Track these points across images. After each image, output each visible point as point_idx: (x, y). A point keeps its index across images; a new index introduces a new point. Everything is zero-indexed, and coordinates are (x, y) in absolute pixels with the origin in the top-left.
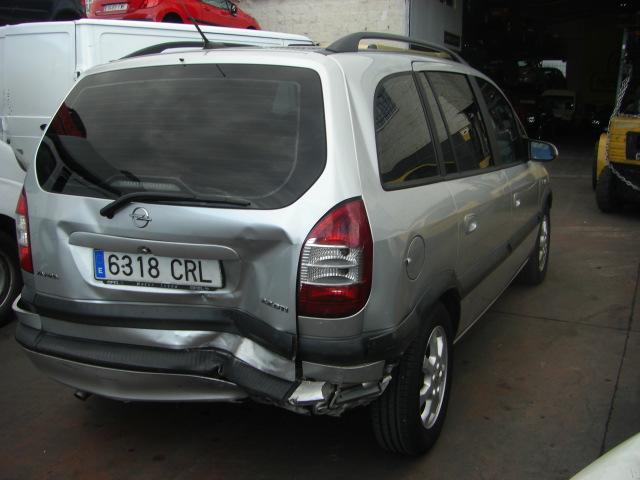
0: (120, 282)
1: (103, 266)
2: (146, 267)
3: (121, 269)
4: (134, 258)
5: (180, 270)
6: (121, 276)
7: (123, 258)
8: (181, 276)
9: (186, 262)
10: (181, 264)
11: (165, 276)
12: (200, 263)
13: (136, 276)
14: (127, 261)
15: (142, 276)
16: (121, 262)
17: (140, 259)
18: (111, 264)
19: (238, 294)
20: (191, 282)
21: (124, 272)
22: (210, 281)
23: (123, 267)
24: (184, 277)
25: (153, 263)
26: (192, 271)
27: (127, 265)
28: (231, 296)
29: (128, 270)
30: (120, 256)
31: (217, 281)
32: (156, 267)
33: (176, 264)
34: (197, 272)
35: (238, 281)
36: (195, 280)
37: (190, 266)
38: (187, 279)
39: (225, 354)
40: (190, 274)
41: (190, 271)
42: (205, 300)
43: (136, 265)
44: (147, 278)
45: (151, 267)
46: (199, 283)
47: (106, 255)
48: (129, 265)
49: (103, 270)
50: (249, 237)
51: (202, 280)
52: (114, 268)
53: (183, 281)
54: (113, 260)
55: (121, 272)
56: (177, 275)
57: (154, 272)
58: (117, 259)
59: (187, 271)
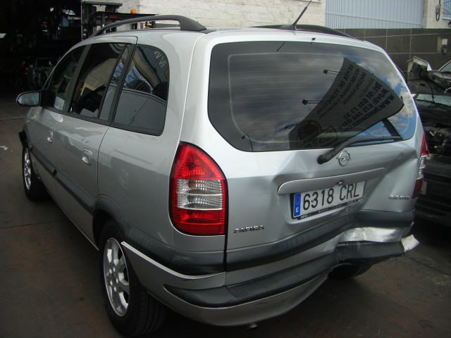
0: (309, 215)
1: (299, 206)
2: (326, 196)
3: (311, 204)
4: (320, 192)
5: (345, 192)
6: (311, 210)
7: (313, 195)
8: (345, 197)
9: (349, 186)
10: (346, 188)
11: (336, 200)
12: (356, 185)
13: (319, 207)
14: (315, 196)
15: (323, 204)
16: (311, 199)
17: (323, 192)
18: (305, 202)
20: (349, 199)
21: (312, 206)
22: (358, 195)
23: (312, 202)
25: (331, 193)
29: (314, 203)
30: (311, 193)
31: (361, 194)
32: (332, 196)
33: (343, 189)
34: (353, 192)
36: (351, 197)
37: (351, 188)
38: (347, 198)
41: (350, 191)
43: (320, 199)
44: (326, 205)
45: (329, 196)
46: (353, 198)
47: (303, 196)
48: (316, 200)
49: (299, 210)
51: (354, 196)
52: (307, 204)
53: (345, 200)
54: (307, 198)
55: (310, 206)
56: (342, 197)
57: (330, 199)
58: (309, 196)
59: (348, 192)
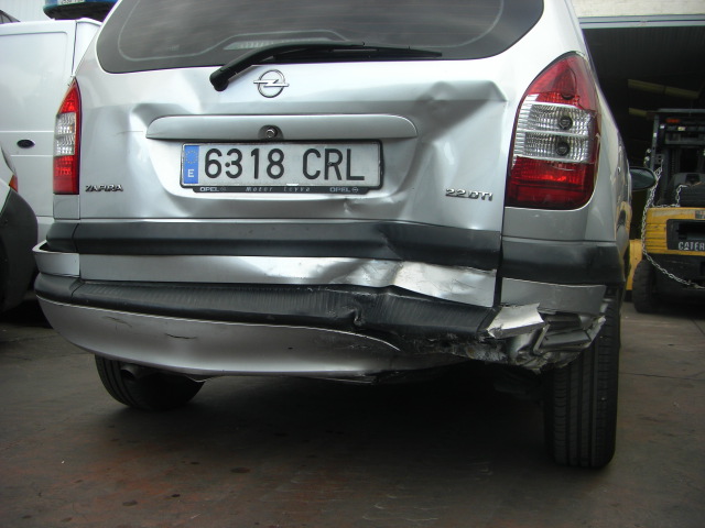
0: (220, 189)
1: (195, 166)
2: (264, 163)
3: (224, 169)
4: (246, 151)
5: (316, 164)
6: (223, 180)
7: (229, 154)
8: (318, 173)
9: (328, 152)
10: (319, 155)
11: (293, 176)
12: (349, 151)
13: (247, 178)
14: (234, 157)
15: (256, 176)
16: (224, 160)
17: (255, 153)
18: (208, 163)
19: (401, 196)
20: (333, 181)
21: (228, 173)
22: (362, 178)
23: (228, 165)
24: (322, 175)
25: (276, 157)
26: (335, 165)
27: (234, 163)
28: (390, 200)
29: (234, 169)
30: (224, 149)
31: (372, 178)
32: (279, 163)
33: (312, 156)
34: (342, 167)
35: (404, 175)
36: (339, 178)
37: (333, 158)
38: (326, 178)
39: (367, 294)
40: (332, 170)
41: (333, 164)
42: (347, 212)
43: (248, 161)
44: (264, 180)
45: (272, 163)
46: (345, 182)
47: (203, 150)
48: (237, 163)
49: (196, 173)
51: (349, 177)
52: (213, 169)
53: (320, 181)
54: (214, 156)
55: (223, 174)
56: (311, 172)
57: (275, 170)
58: (220, 154)
59: (327, 165)
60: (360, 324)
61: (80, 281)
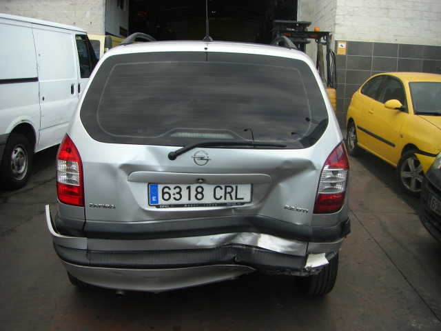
0: (170, 206)
1: (157, 195)
2: (193, 193)
3: (172, 196)
4: (184, 187)
5: (220, 193)
6: (172, 201)
7: (175, 188)
8: (221, 197)
9: (226, 187)
10: (221, 189)
11: (209, 197)
12: (237, 187)
13: (185, 200)
14: (178, 190)
15: (189, 199)
16: (172, 191)
17: (189, 188)
18: (163, 193)
19: (259, 205)
20: (228, 200)
21: (175, 198)
22: (243, 199)
23: (174, 194)
24: (223, 198)
25: (200, 190)
26: (230, 193)
27: (177, 193)
28: (255, 207)
29: (178, 196)
30: (172, 186)
31: (247, 198)
32: (201, 193)
33: (218, 189)
34: (233, 194)
35: (263, 197)
36: (232, 199)
37: (229, 190)
38: (225, 199)
40: (228, 195)
41: (229, 193)
42: (233, 212)
43: (185, 193)
44: (194, 201)
45: (198, 193)
46: (234, 201)
47: (160, 187)
48: (179, 193)
49: (157, 199)
50: (285, 167)
51: (236, 198)
52: (166, 196)
53: (222, 201)
54: (166, 190)
55: (172, 199)
56: (218, 196)
57: (199, 196)
58: (170, 189)
59: (226, 193)
60: (238, 261)
61: (88, 251)
